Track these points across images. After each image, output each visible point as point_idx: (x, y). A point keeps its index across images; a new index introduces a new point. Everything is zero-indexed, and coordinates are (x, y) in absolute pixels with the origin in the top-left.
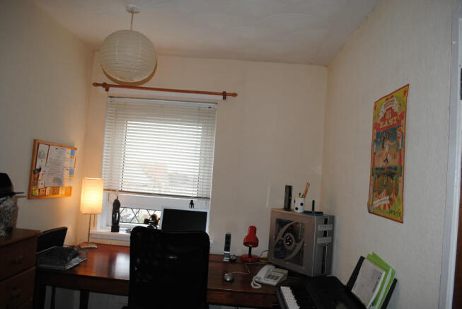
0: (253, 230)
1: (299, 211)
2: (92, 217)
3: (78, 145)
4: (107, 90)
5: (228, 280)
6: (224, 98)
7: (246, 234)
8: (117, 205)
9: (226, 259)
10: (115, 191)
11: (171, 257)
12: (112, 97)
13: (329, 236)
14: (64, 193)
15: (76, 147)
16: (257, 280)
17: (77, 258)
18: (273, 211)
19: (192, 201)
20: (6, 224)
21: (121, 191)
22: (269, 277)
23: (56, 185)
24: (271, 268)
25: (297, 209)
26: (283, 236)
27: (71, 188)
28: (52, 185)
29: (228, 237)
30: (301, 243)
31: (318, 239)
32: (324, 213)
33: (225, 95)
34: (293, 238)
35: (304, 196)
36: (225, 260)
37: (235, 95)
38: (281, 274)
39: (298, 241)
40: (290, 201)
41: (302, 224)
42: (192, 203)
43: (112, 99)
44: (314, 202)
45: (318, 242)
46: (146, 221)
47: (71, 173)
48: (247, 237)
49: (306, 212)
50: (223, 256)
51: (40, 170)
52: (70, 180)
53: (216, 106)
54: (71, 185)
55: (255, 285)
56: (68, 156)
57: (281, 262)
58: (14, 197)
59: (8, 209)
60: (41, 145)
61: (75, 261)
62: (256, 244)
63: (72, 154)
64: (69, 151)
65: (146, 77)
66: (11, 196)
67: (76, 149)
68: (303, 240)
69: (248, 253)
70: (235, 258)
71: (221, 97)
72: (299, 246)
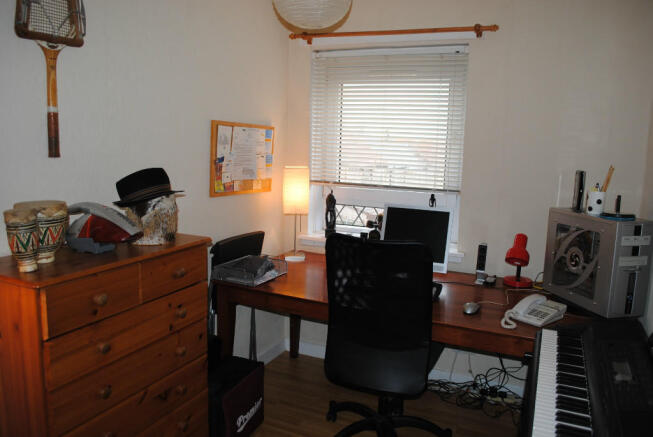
0: (522, 240)
1: (592, 213)
2: (298, 218)
3: (276, 123)
4: (310, 42)
5: (469, 312)
6: (479, 34)
7: (510, 244)
8: (331, 202)
9: (479, 281)
10: (328, 182)
11: (400, 276)
12: (317, 51)
13: (642, 254)
14: (260, 188)
15: (273, 125)
16: (512, 315)
17: (273, 271)
18: (553, 211)
19: (433, 196)
20: (164, 230)
21: (339, 183)
22: (533, 312)
23: (248, 177)
24: (542, 299)
25: (590, 209)
26: (566, 253)
27: (270, 180)
28: (242, 179)
29: (483, 250)
30: (593, 263)
31: (621, 259)
32: (637, 216)
33: (478, 30)
34: (581, 256)
35: (604, 189)
36: (477, 282)
37: (494, 28)
38: (555, 310)
39: (587, 260)
40: (580, 196)
41: (597, 234)
42: (433, 199)
43: (318, 55)
44: (619, 197)
45: (621, 264)
46: (370, 224)
47: (269, 160)
48: (512, 249)
49: (605, 215)
50: (476, 276)
51: (222, 159)
52: (267, 169)
53: (466, 50)
54: (269, 177)
55: (506, 323)
56: (263, 139)
57: (560, 291)
58: (172, 196)
59: (166, 211)
60: (220, 127)
61: (271, 275)
62: (525, 262)
63: (268, 135)
64: (263, 131)
65: (341, 18)
66: (168, 196)
67: (273, 128)
68: (595, 259)
69: (514, 274)
70: (492, 280)
71: (473, 34)
72: (590, 268)
